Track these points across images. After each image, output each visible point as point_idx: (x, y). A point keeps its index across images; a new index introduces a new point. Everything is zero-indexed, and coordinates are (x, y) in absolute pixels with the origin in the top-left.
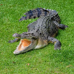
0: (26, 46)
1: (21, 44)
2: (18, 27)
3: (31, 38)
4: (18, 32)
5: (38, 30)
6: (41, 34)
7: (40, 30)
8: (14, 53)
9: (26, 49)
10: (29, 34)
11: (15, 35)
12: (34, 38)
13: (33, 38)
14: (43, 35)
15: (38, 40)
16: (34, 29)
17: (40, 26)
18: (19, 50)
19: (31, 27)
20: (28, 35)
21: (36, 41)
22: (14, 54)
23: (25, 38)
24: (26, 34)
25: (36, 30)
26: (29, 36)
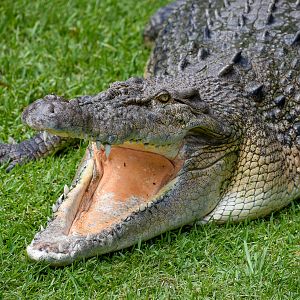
0: (132, 199)
1: (96, 179)
2: (63, 33)
3: (178, 132)
4: (68, 70)
5: (239, 59)
6: (259, 95)
7: (255, 63)
8: (34, 253)
9: (138, 220)
10: (165, 98)
11: (42, 110)
12: (202, 137)
13: (199, 135)
14: (281, 104)
15: (237, 153)
16: (205, 55)
17: (258, 26)
18: (74, 230)
19: (176, 34)
20: (157, 109)
21: (217, 160)
22: (31, 261)
23: (131, 132)
24: (140, 104)
25: (217, 65)
26: (159, 121)
